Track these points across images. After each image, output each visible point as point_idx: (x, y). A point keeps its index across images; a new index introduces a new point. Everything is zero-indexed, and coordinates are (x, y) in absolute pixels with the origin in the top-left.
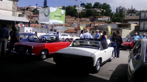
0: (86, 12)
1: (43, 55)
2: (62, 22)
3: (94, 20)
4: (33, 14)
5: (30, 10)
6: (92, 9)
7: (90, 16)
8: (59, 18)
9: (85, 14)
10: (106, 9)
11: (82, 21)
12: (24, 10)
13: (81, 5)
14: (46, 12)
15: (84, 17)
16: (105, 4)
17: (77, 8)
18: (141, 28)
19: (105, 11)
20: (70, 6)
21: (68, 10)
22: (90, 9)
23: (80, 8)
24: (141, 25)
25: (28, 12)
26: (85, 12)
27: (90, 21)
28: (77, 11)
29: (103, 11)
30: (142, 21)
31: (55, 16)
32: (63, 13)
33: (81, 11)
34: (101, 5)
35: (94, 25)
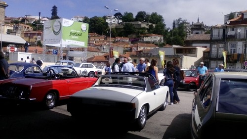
0: (124, 28)
1: (50, 100)
2: (82, 44)
3: (137, 40)
4: (34, 30)
5: (28, 23)
6: (133, 23)
7: (130, 34)
8: (77, 37)
9: (122, 30)
10: (157, 24)
11: (117, 42)
12: (17, 22)
13: (114, 15)
14: (56, 26)
15: (120, 36)
16: (154, 15)
17: (108, 21)
18: (213, 55)
19: (154, 25)
20: (96, 17)
21: (93, 24)
22: (131, 23)
23: (114, 20)
24: (213, 49)
25: (25, 25)
26: (122, 27)
27: (130, 43)
28: (109, 25)
29: (151, 27)
30: (214, 44)
31: (71, 34)
32: (84, 29)
33: (115, 26)
34: (148, 16)
35: (137, 49)
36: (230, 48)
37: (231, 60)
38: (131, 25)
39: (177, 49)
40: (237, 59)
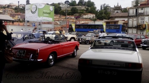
0: (71, 10)
2: (50, 19)
3: (79, 17)
4: (16, 12)
5: (11, 8)
6: (76, 7)
7: (75, 14)
8: (48, 15)
9: (70, 11)
10: (90, 7)
11: (67, 18)
12: (4, 7)
13: (65, 2)
14: (33, 8)
15: (69, 14)
16: (89, 2)
17: (61, 6)
18: (130, 25)
19: (89, 8)
20: (54, 3)
22: (75, 7)
23: (65, 5)
24: (130, 22)
25: (10, 9)
26: (70, 9)
27: (75, 19)
28: (62, 9)
29: (87, 9)
30: (130, 18)
31: (44, 13)
32: (52, 10)
33: (65, 9)
34: (86, 2)
35: (80, 23)
36: (141, 21)
37: (141, 28)
38: (76, 8)
39: (106, 22)
40: (145, 27)
